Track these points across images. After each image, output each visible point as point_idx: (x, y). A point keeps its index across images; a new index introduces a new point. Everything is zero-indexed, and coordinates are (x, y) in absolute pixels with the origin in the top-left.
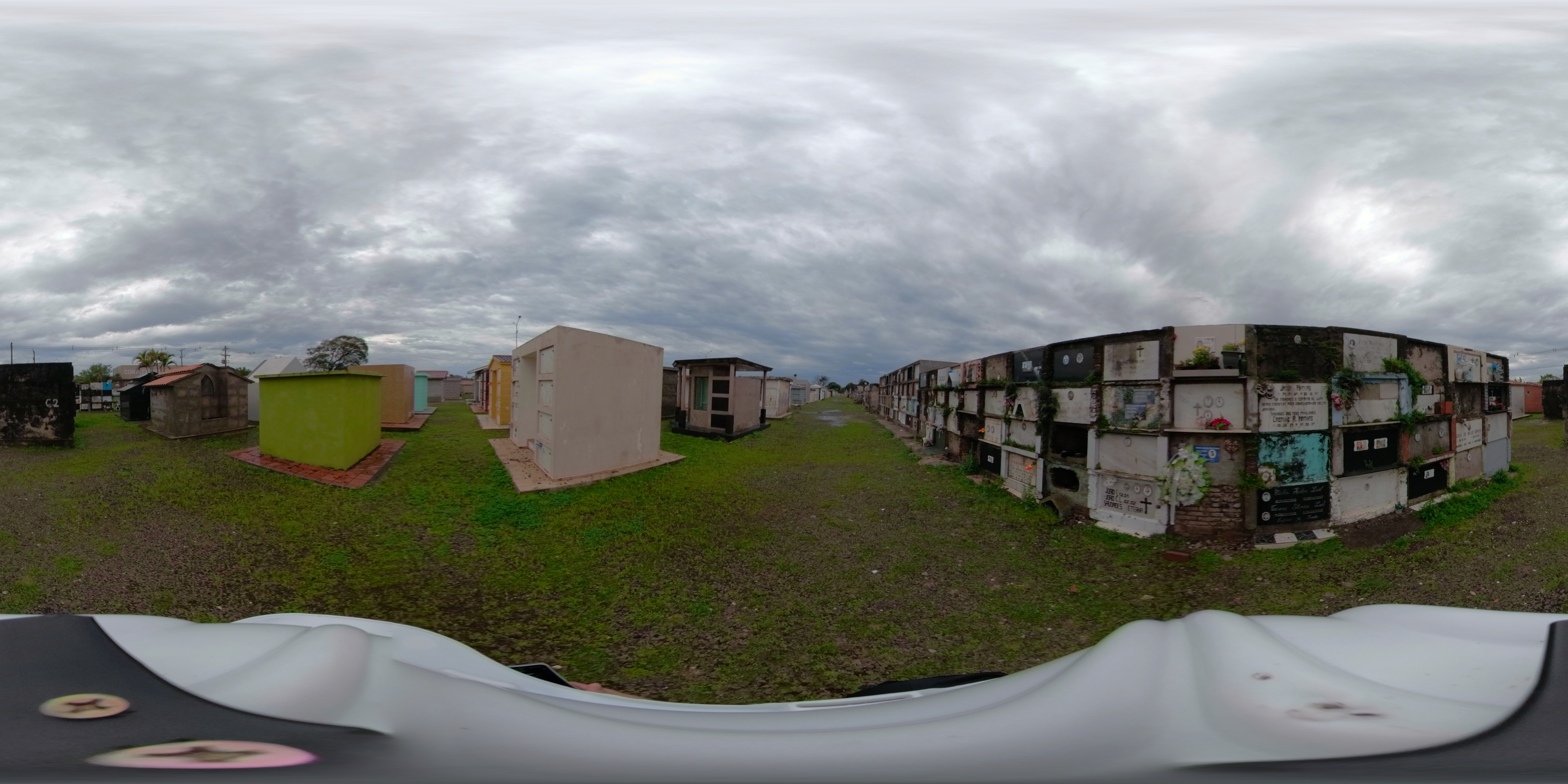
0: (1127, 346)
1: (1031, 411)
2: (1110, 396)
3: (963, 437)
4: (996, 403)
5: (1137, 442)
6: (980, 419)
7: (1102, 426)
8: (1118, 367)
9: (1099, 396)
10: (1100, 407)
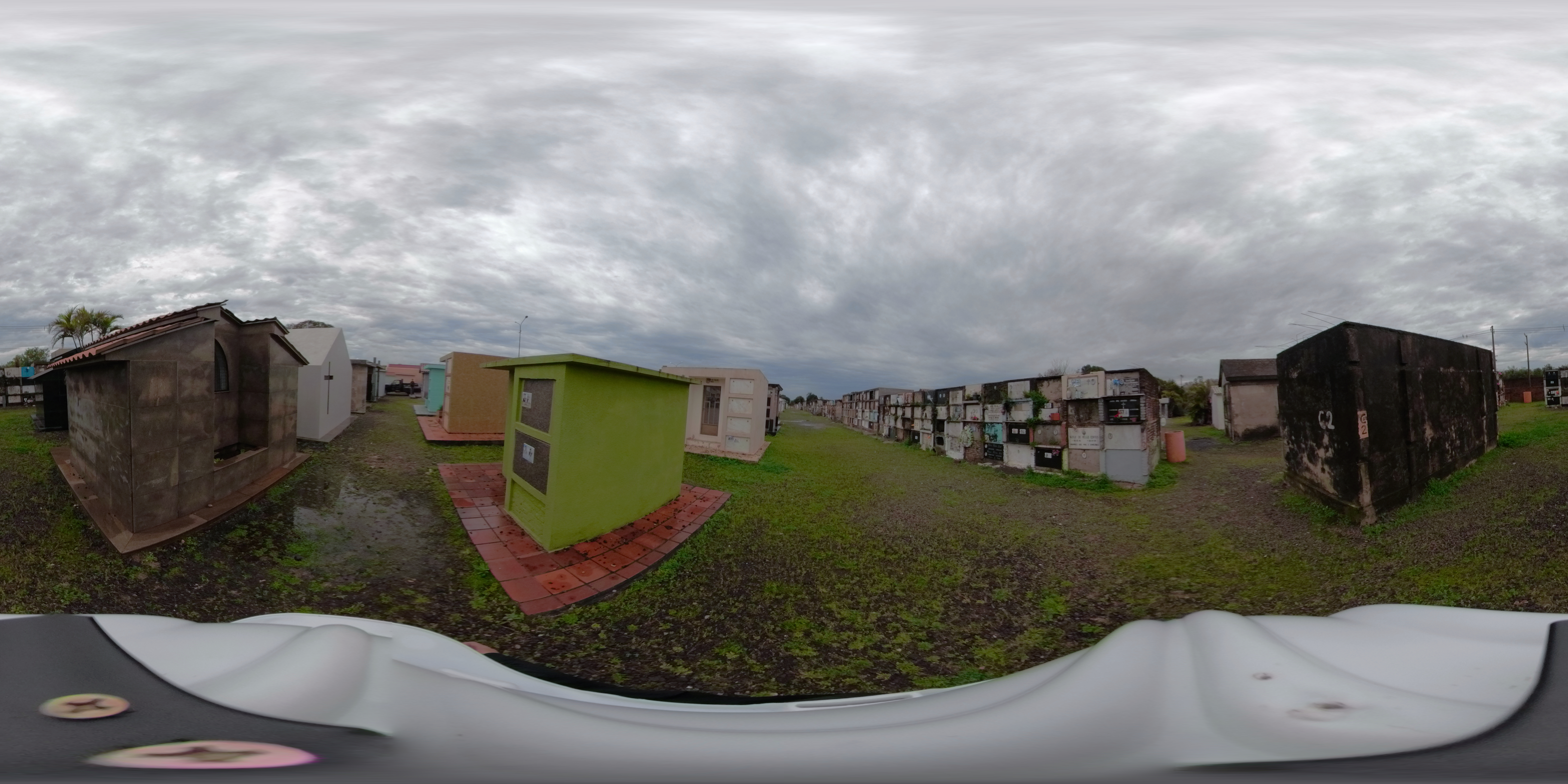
0: (955, 392)
1: (929, 416)
2: (952, 409)
3: (905, 430)
4: (918, 412)
5: (957, 424)
6: (912, 420)
7: (949, 420)
8: (953, 399)
9: (948, 409)
10: (949, 413)
